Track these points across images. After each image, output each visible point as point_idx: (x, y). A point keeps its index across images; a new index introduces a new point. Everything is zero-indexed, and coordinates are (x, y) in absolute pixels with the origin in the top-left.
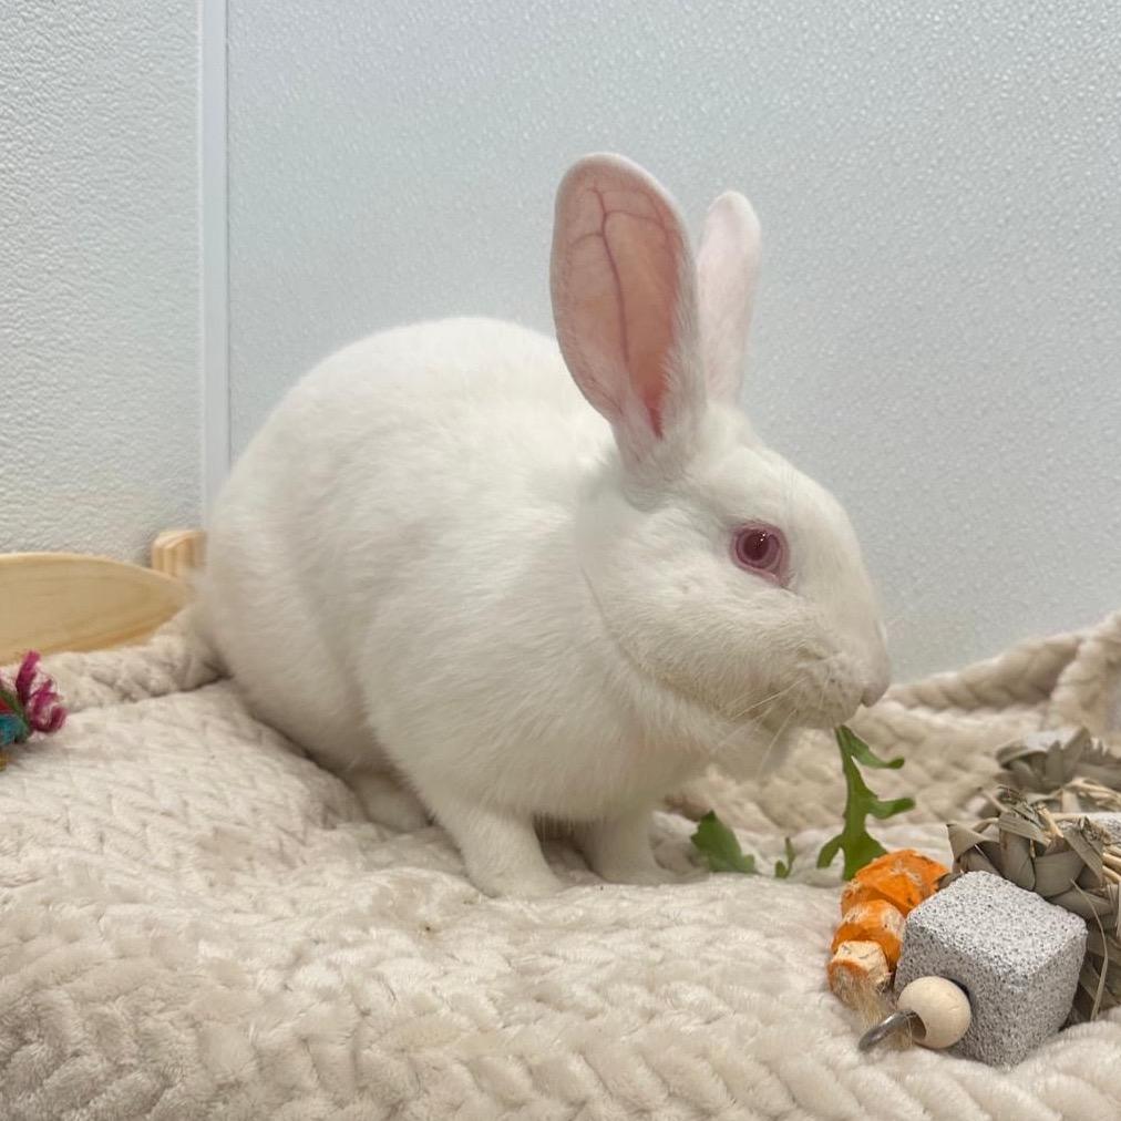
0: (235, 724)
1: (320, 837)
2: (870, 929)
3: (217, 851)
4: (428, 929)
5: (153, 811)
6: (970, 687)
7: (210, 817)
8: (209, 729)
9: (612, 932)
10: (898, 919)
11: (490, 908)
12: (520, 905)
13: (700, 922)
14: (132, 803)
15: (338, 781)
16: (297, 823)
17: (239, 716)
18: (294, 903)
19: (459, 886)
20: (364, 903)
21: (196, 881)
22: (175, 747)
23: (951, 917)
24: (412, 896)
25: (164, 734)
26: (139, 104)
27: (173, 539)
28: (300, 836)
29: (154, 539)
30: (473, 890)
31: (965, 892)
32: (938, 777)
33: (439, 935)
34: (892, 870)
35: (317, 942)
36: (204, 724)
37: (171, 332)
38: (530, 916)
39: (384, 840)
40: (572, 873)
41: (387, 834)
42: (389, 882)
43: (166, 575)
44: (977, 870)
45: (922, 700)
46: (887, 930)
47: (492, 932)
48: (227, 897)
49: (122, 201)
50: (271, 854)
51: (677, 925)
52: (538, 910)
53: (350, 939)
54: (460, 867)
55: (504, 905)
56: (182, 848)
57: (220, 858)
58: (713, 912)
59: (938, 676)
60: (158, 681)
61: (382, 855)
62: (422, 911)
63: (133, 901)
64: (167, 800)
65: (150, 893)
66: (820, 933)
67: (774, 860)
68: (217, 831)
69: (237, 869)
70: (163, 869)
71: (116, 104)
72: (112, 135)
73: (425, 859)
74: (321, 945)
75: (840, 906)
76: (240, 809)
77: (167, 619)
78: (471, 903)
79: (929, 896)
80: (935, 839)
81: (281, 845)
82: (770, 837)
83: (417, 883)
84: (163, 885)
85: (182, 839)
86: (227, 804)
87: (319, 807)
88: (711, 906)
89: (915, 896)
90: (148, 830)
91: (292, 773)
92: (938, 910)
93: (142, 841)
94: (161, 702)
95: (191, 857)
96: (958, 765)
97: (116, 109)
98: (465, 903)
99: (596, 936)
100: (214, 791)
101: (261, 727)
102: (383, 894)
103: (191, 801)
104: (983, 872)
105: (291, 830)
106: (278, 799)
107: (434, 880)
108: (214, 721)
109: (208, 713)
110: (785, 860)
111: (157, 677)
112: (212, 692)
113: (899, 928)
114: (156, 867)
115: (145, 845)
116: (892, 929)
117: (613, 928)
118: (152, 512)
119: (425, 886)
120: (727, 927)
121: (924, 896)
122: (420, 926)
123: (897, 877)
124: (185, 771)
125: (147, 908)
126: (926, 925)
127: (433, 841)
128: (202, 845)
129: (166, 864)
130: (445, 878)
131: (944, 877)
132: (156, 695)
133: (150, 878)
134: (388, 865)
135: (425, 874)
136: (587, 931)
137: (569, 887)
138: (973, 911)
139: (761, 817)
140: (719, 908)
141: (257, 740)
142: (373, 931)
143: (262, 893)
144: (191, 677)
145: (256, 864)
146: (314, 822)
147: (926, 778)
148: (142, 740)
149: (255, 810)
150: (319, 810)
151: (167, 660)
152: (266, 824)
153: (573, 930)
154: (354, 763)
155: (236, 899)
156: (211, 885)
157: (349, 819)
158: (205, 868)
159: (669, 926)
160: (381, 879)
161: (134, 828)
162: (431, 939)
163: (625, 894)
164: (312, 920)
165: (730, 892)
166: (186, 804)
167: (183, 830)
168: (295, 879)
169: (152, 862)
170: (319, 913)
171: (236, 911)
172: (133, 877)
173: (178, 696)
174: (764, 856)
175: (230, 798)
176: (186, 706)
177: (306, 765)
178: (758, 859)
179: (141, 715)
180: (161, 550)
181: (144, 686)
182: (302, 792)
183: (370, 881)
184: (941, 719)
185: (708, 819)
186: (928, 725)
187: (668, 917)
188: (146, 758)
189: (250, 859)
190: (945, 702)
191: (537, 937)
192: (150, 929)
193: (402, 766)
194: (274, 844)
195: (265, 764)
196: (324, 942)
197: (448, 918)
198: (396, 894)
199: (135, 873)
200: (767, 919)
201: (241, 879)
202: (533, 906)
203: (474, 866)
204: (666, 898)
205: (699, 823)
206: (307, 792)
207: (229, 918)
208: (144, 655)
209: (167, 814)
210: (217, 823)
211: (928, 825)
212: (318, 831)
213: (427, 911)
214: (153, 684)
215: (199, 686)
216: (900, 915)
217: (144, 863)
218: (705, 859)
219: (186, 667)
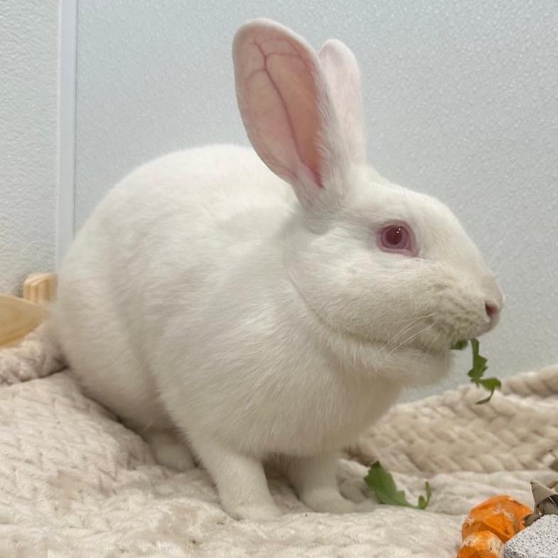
0: (73, 400)
1: (126, 475)
2: (481, 551)
3: (59, 486)
4: (194, 542)
5: (20, 460)
6: (545, 382)
7: (56, 464)
8: (56, 404)
9: (313, 547)
10: (499, 544)
11: (234, 528)
12: (254, 526)
13: (370, 542)
14: (7, 455)
15: (138, 437)
16: (111, 466)
17: (76, 395)
18: (108, 522)
19: (215, 512)
20: (153, 525)
21: (46, 507)
22: (34, 416)
23: (533, 546)
24: (184, 520)
25: (28, 407)
26: (23, 7)
27: (37, 280)
28: (113, 475)
29: (25, 279)
30: (223, 514)
31: (542, 529)
32: (524, 440)
33: (201, 546)
34: (495, 510)
35: (123, 551)
36: (54, 400)
37: (38, 149)
38: (260, 533)
39: (166, 477)
40: (287, 502)
41: (169, 473)
42: (170, 510)
43: (31, 302)
44: (550, 514)
45: (514, 390)
46: (491, 551)
47: (235, 545)
48: (66, 517)
49: (10, 67)
50: (94, 488)
51: (355, 543)
52: (265, 530)
53: (144, 550)
54: (214, 497)
55: (244, 526)
56: (38, 484)
57: (62, 491)
58: (379, 535)
59: (524, 374)
60: (25, 371)
61: (165, 488)
62: (191, 529)
63: (6, 523)
64: (29, 453)
65: (18, 517)
66: (448, 550)
67: (419, 493)
68: (60, 473)
69: (73, 498)
70: (26, 499)
71: (8, 8)
72: (5, 27)
73: (193, 492)
74: (125, 553)
75: (461, 534)
76: (76, 458)
77: (31, 330)
78: (222, 524)
79: (519, 531)
80: (521, 482)
81: (101, 481)
82: (415, 478)
83: (187, 511)
84: (24, 510)
85: (38, 479)
86: (66, 454)
87: (125, 455)
88: (377, 531)
89: (510, 529)
90: (16, 473)
91: (108, 432)
92: (525, 540)
93: (13, 481)
94: (26, 385)
95: (43, 491)
96: (537, 432)
97: (8, 10)
98: (218, 523)
99: (303, 550)
100: (59, 446)
101: (89, 401)
102: (166, 518)
103: (43, 453)
104: (554, 515)
105: (107, 471)
106: (99, 451)
107: (199, 508)
108: (60, 398)
109: (56, 393)
110: (424, 494)
111: (24, 369)
112: (59, 378)
113: (499, 550)
114: (21, 497)
115: (14, 482)
116: (495, 551)
117: (314, 544)
118: (24, 262)
119: (193, 512)
120: (388, 545)
121: (517, 530)
122: (190, 541)
123: (498, 515)
124: (41, 433)
125: (14, 527)
126: (517, 551)
127: (198, 479)
128: (51, 483)
129: (27, 496)
130: (206, 506)
131: (529, 516)
132: (24, 380)
133: (17, 506)
134: (169, 496)
135: (192, 503)
136: (297, 546)
137: (284, 513)
138: (547, 542)
139: (409, 464)
140: (382, 532)
141: (86, 410)
142: (159, 544)
143: (88, 515)
144: (46, 368)
145: (85, 495)
146: (122, 465)
147: (516, 440)
148: (14, 411)
149: (85, 458)
150: (126, 457)
151: (31, 357)
152: (91, 468)
153: (288, 545)
154: (148, 425)
155: (72, 519)
156: (56, 509)
157: (145, 462)
158: (52, 498)
159: (350, 544)
160: (164, 507)
161: (8, 472)
162: (195, 549)
163: (322, 520)
164: (121, 535)
165: (389, 520)
166: (41, 455)
167: (39, 473)
168: (109, 506)
169: (18, 495)
170: (124, 531)
171: (71, 527)
172: (7, 505)
173: (37, 381)
174: (411, 491)
175: (69, 450)
176: (42, 387)
177: (118, 426)
178: (407, 493)
179: (14, 395)
180: (29, 287)
181: (16, 374)
182: (115, 444)
183: (157, 509)
184: (526, 403)
185: (376, 466)
186: (518, 407)
187: (349, 537)
188: (16, 423)
189: (80, 491)
190: (528, 391)
191: (264, 549)
192: (17, 542)
193: (180, 425)
194: (96, 481)
195: (92, 427)
196: (128, 552)
197: (207, 534)
198: (174, 518)
199: (8, 502)
200: (414, 541)
201: (75, 505)
202: (262, 527)
203: (225, 497)
204: (348, 524)
205: (368, 469)
206: (118, 445)
207: (67, 532)
208: (17, 354)
209: (29, 462)
210: (61, 468)
211: (517, 472)
212: (125, 471)
213: (194, 530)
214: (21, 373)
215: (51, 373)
216: (500, 541)
217: (14, 495)
218: (373, 492)
219: (43, 362)
